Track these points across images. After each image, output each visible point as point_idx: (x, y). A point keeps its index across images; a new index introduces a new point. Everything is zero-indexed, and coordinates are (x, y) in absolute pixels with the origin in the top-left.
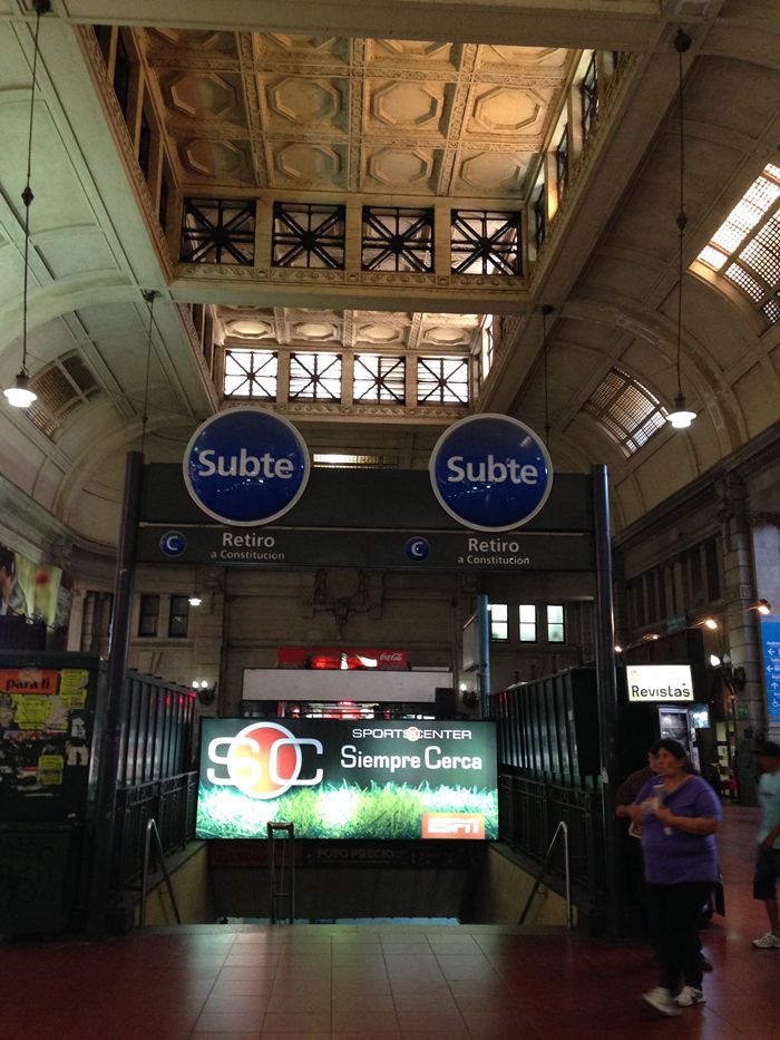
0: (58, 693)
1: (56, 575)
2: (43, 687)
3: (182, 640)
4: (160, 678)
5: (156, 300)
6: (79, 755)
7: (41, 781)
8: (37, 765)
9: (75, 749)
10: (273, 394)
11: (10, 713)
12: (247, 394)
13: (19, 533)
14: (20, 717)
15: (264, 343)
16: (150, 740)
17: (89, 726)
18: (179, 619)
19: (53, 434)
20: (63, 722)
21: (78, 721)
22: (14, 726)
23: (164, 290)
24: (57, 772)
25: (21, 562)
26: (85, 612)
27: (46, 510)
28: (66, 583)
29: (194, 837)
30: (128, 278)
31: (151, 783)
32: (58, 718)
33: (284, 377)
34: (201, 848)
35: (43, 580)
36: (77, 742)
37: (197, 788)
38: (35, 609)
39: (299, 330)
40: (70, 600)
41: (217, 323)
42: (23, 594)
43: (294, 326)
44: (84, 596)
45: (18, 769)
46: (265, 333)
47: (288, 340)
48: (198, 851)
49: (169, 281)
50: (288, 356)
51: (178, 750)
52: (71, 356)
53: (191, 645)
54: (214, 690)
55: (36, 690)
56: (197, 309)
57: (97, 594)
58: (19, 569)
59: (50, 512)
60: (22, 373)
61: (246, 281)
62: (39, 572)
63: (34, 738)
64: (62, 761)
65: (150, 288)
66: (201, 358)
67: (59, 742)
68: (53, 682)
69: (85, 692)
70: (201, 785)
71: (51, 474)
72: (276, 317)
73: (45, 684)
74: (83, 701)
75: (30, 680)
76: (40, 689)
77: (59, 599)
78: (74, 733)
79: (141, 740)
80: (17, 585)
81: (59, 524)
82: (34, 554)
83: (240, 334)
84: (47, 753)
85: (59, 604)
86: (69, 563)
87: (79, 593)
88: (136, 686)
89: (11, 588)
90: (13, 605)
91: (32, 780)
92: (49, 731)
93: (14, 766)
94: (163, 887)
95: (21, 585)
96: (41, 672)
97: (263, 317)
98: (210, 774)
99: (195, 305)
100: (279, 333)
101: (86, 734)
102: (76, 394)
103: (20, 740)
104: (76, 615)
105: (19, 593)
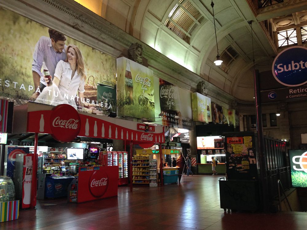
0: (244, 143)
1: (234, 112)
2: (239, 142)
3: (276, 127)
4: (273, 138)
5: (252, 23)
6: (253, 161)
7: (243, 168)
8: (241, 164)
9: (252, 159)
10: (296, 42)
11: (231, 149)
12: (287, 44)
13: (222, 101)
14: (234, 151)
15: (290, 26)
16: (273, 157)
17: (254, 152)
18: (273, 121)
19: (227, 71)
20: (247, 151)
21: (251, 151)
22: (233, 153)
23: (255, 19)
24: (248, 166)
25: (224, 109)
26: (244, 122)
27: (228, 93)
28: (237, 114)
29: (292, 186)
30: (243, 19)
31: (275, 169)
32: (245, 150)
33: (299, 36)
34: (295, 190)
35: (230, 114)
36: (252, 157)
37: (290, 172)
38: (230, 122)
39: (303, 18)
40: (239, 118)
41: (273, 24)
42: (226, 118)
43: (301, 18)
44: (242, 117)
45: (236, 165)
46: (290, 23)
47: (299, 23)
48: (294, 191)
49: (256, 16)
50: (300, 28)
51: (282, 159)
52: (229, 47)
53: (279, 128)
54: (289, 142)
55: (237, 143)
56: (266, 22)
57: (246, 116)
58: (224, 112)
59: (229, 94)
60: (218, 55)
61: (282, 8)
62: (229, 111)
63: (239, 156)
64: (248, 162)
65: (250, 20)
66: (269, 37)
67: (247, 157)
68: (242, 140)
69: (251, 143)
70: (292, 170)
71: (228, 83)
72: (294, 17)
73: (240, 141)
74: (251, 145)
75: (236, 140)
76: (238, 143)
77: (236, 118)
78: (250, 154)
79: (270, 157)
80: (224, 116)
81: (233, 97)
82: (227, 106)
83: (281, 26)
84: (243, 160)
85: (236, 120)
86: (237, 108)
87: (241, 116)
88: (266, 140)
89: (222, 117)
90: (224, 121)
91: (241, 168)
92: (243, 154)
93: (235, 164)
94: (285, 200)
95: (225, 115)
96: (238, 138)
97: (289, 18)
98: (294, 167)
99: (265, 21)
100: (295, 22)
101: (254, 155)
102: (232, 58)
103: (235, 157)
104: (241, 123)
105: (225, 118)
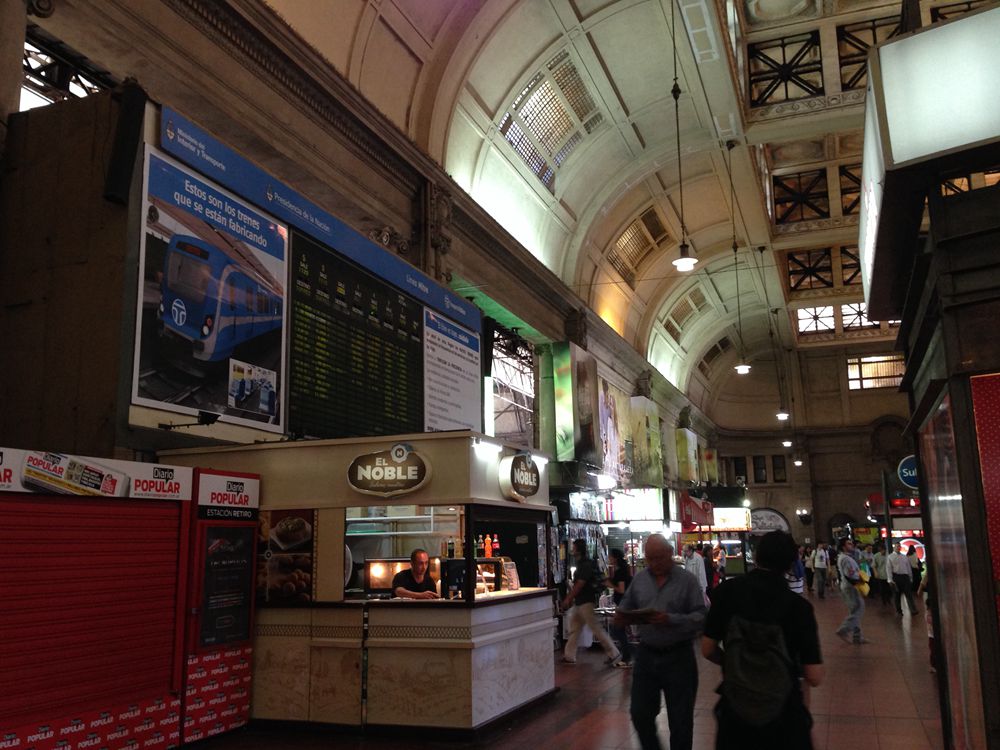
1: (715, 454)
3: (784, 484)
10: (832, 327)
12: (815, 329)
33: (838, 315)
35: (709, 457)
50: (840, 302)
53: (790, 487)
54: (811, 515)
57: (726, 458)
61: (830, 296)
62: (707, 453)
86: (718, 444)
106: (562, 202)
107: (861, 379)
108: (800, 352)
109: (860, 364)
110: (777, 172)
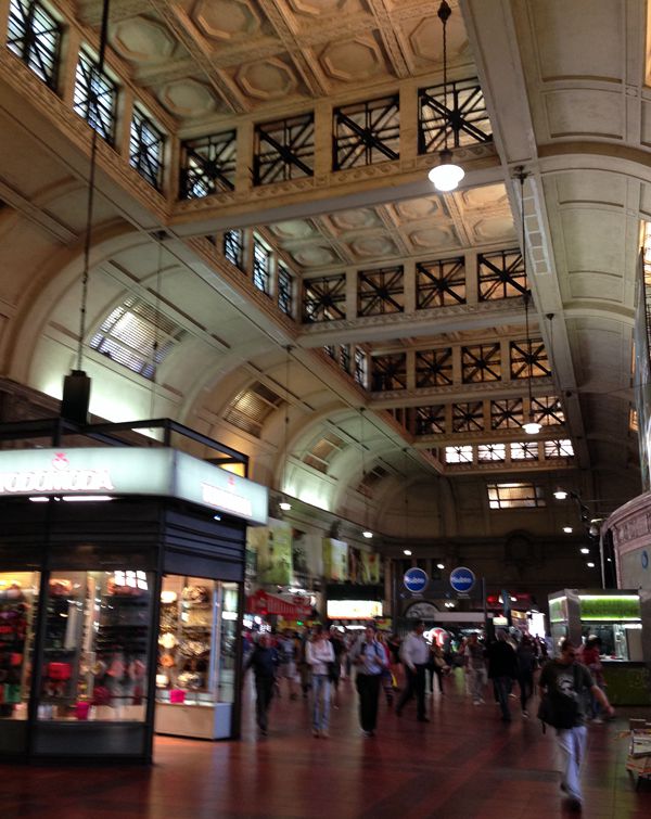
1: (377, 557)
13: (361, 542)
25: (363, 554)
30: (396, 446)
35: (372, 560)
40: (385, 566)
42: (365, 567)
44: (390, 562)
52: (377, 467)
61: (442, 440)
62: (371, 557)
65: (405, 447)
71: (371, 511)
77: (380, 566)
80: (362, 564)
81: (376, 534)
85: (380, 569)
86: (383, 549)
87: (387, 561)
89: (360, 566)
95: (364, 564)
102: (378, 477)
104: (388, 571)
105: (363, 568)
106: (165, 386)
107: (499, 501)
108: (448, 479)
109: (497, 489)
110: (374, 354)
